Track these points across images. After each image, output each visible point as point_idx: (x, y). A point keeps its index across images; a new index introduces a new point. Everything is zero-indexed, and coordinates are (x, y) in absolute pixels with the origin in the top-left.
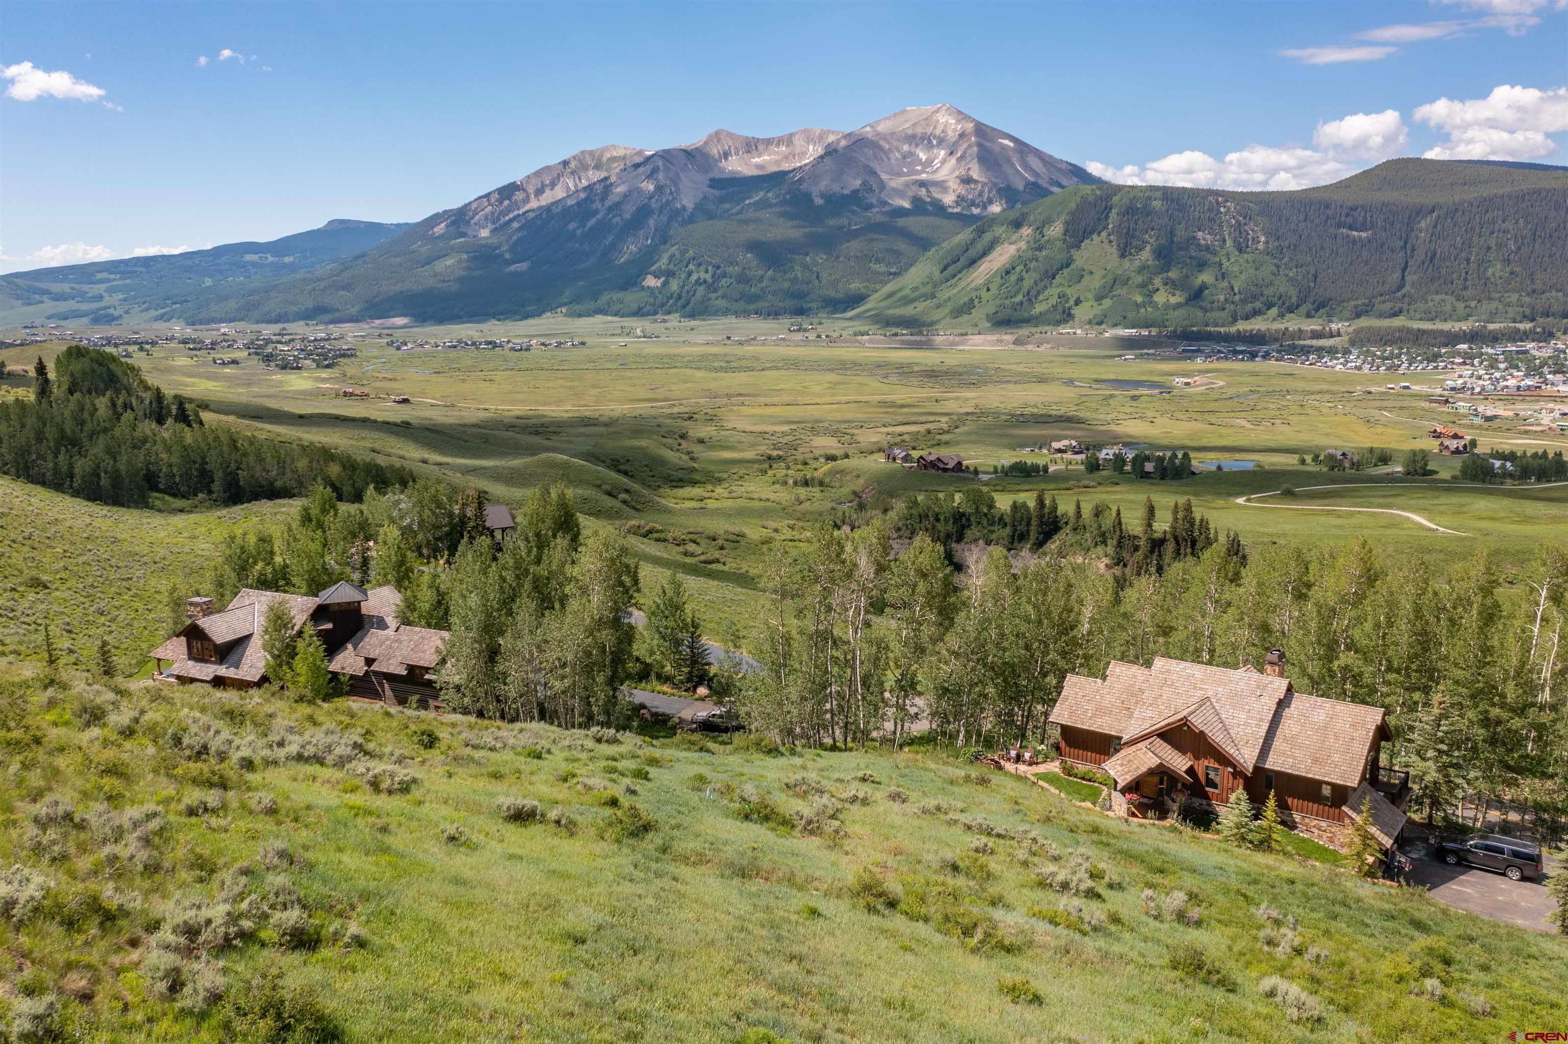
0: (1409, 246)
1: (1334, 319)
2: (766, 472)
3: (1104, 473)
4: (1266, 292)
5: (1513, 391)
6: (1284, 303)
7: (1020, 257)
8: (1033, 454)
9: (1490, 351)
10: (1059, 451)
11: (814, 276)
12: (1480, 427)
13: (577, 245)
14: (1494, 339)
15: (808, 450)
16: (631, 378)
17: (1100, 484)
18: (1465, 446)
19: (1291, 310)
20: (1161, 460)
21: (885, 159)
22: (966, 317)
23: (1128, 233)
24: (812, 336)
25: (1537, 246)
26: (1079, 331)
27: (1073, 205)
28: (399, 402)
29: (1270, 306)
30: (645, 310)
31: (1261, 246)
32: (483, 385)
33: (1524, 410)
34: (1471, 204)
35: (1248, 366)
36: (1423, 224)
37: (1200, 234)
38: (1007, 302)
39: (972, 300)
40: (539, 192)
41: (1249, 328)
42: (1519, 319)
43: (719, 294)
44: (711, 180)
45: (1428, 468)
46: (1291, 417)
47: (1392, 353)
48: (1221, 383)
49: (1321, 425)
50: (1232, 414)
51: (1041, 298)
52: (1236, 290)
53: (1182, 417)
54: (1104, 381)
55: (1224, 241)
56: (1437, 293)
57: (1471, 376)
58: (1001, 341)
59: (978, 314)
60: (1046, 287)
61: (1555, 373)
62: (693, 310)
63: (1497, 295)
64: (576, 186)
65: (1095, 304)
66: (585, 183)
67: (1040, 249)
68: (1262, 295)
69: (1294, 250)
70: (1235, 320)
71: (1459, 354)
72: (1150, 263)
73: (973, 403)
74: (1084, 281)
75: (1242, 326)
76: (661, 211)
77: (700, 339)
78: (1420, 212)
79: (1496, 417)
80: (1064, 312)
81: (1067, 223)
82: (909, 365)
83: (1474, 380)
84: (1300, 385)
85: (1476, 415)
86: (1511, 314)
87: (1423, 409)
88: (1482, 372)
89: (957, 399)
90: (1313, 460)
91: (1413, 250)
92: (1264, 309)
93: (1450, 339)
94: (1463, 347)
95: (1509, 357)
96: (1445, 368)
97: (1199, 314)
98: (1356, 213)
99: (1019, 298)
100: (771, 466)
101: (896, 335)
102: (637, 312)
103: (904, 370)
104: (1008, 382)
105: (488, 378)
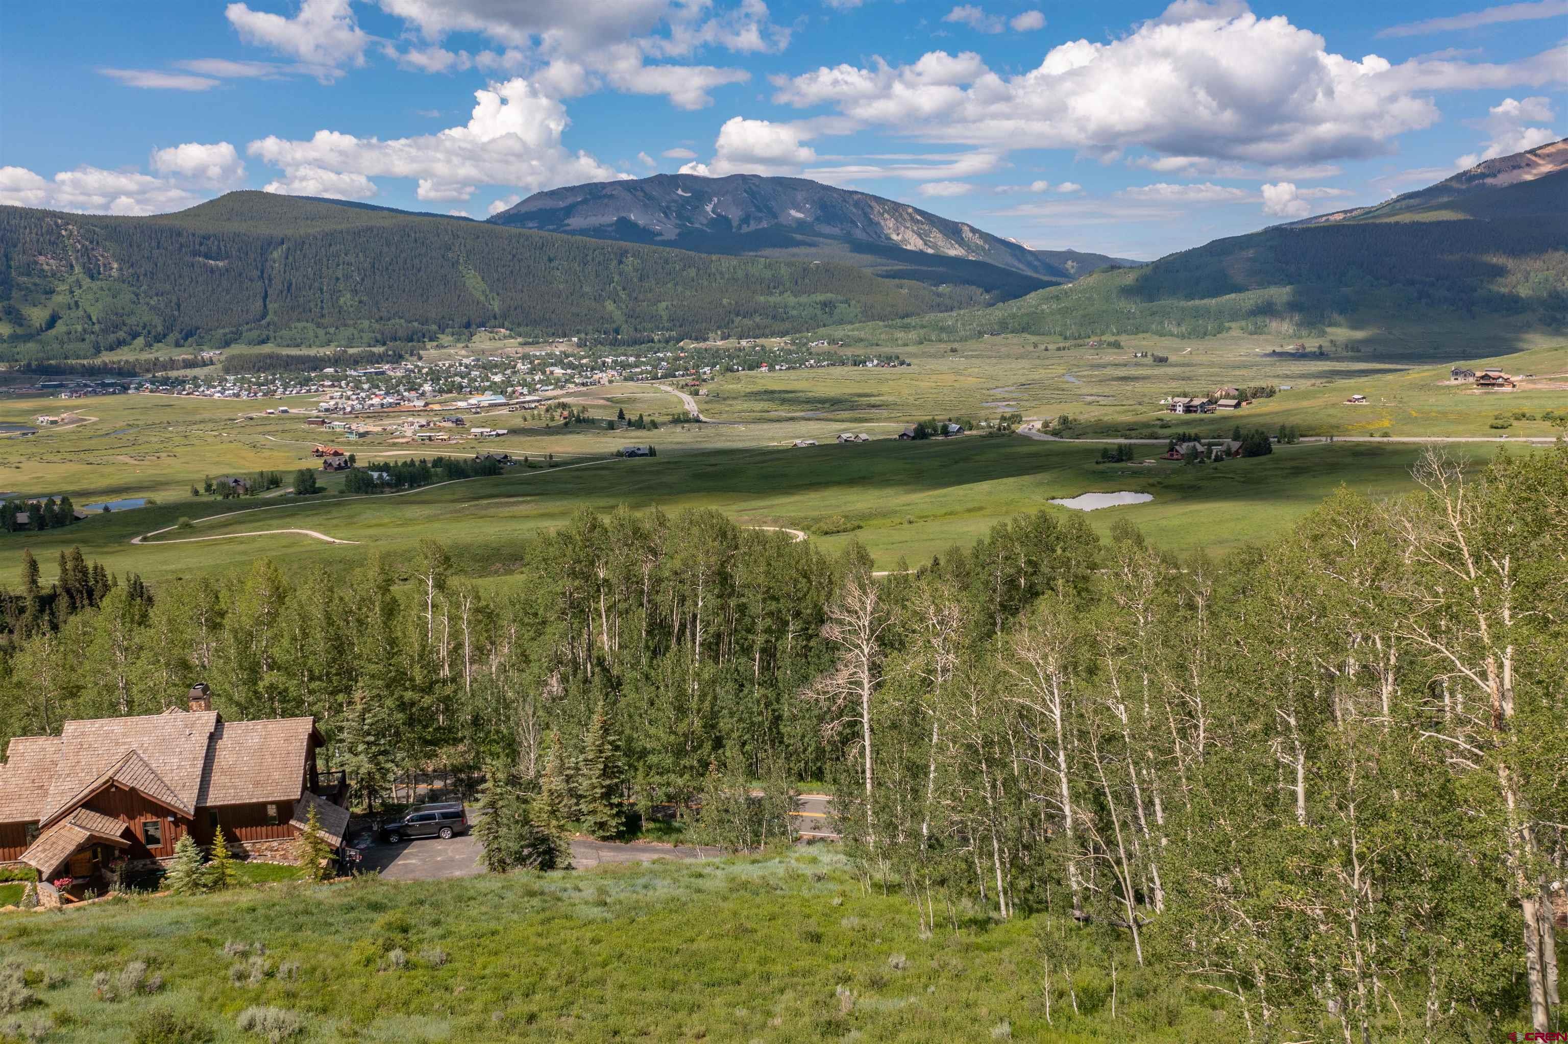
0: (265, 275)
1: (205, 348)
4: (128, 322)
5: (378, 409)
6: (149, 333)
9: (354, 373)
12: (356, 443)
14: (355, 362)
18: (346, 462)
19: (159, 339)
20: (37, 508)
25: (377, 278)
29: (135, 336)
31: (114, 273)
33: (390, 425)
34: (315, 238)
35: (121, 398)
36: (275, 255)
37: (42, 259)
41: (115, 359)
42: (372, 343)
45: (317, 485)
46: (176, 449)
47: (266, 379)
48: (94, 419)
49: (208, 455)
50: (111, 451)
52: (94, 319)
53: (53, 459)
55: (72, 266)
56: (299, 320)
57: (341, 397)
61: (409, 390)
63: (352, 322)
68: (124, 324)
69: (152, 278)
70: (98, 351)
71: (327, 377)
75: (107, 358)
78: (270, 244)
79: (368, 433)
83: (344, 400)
84: (181, 416)
85: (351, 433)
86: (365, 340)
87: (304, 431)
88: (350, 393)
90: (206, 490)
91: (270, 280)
92: (129, 338)
93: (317, 364)
94: (329, 370)
95: (370, 378)
96: (317, 391)
97: (56, 346)
98: (209, 242)
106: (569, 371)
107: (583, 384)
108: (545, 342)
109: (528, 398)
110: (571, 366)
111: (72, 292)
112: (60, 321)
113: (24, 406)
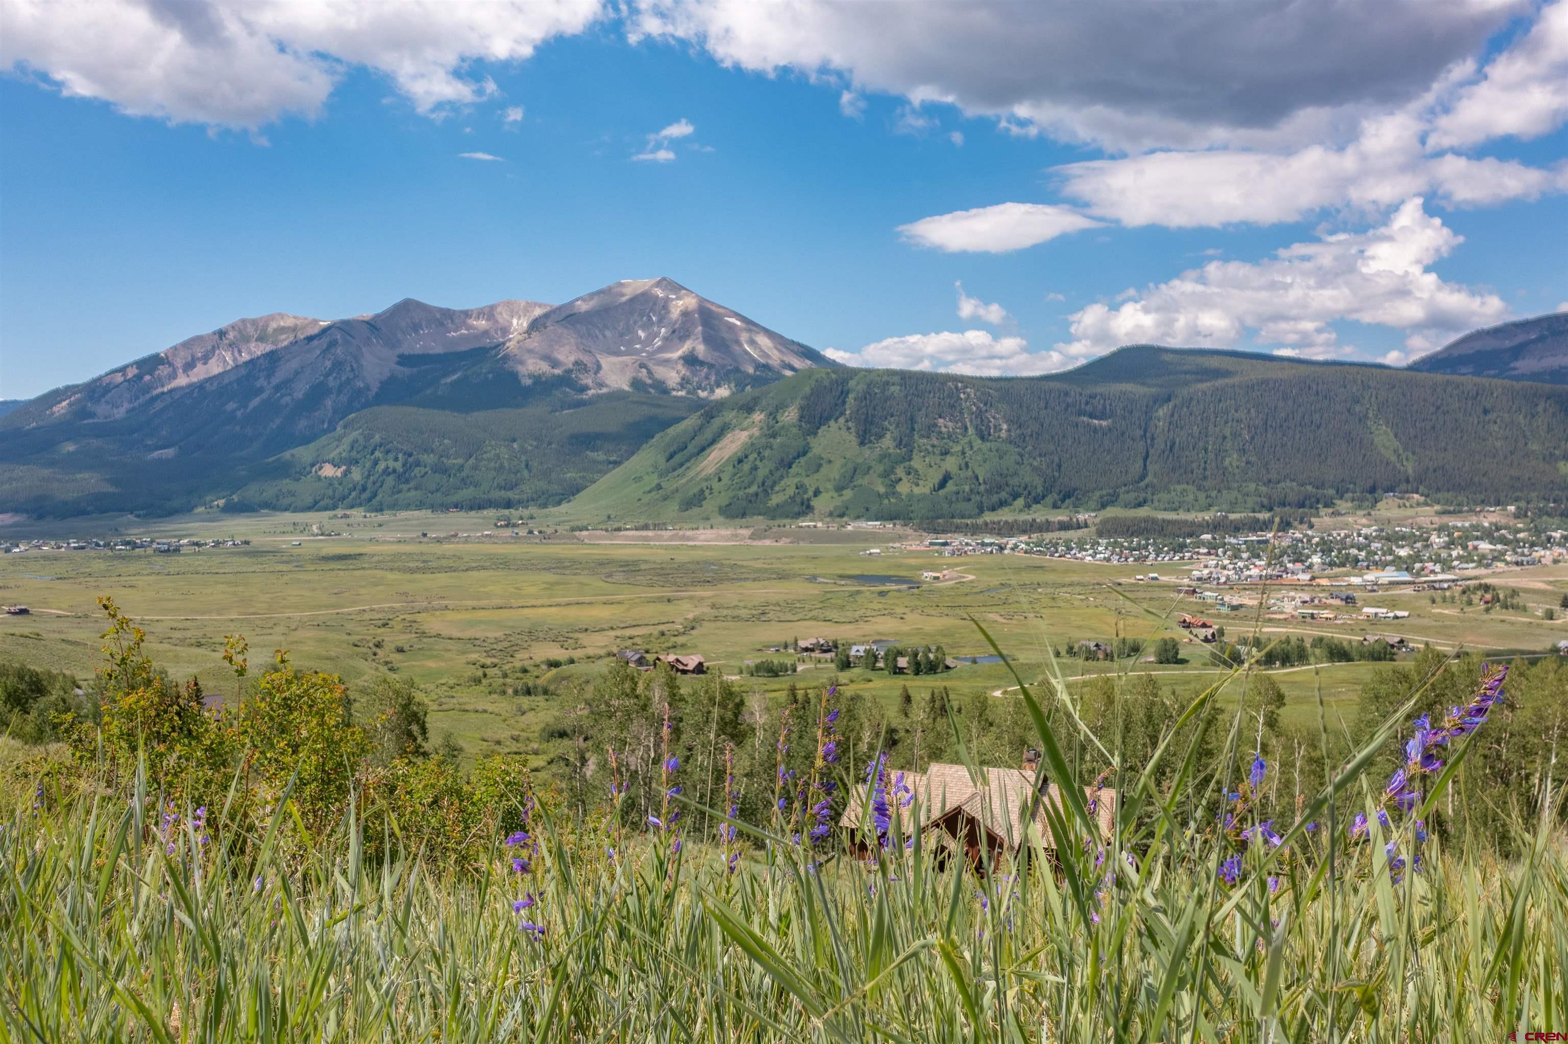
0: (1148, 435)
1: (1081, 510)
2: (480, 681)
3: (856, 671)
4: (1011, 482)
5: (1257, 580)
6: (1029, 493)
7: (753, 444)
8: (778, 654)
9: (1233, 541)
10: (806, 650)
11: (523, 465)
12: (1227, 616)
13: (238, 428)
14: (1236, 528)
15: (527, 656)
16: (309, 582)
17: (852, 681)
18: (1213, 635)
19: (1037, 501)
20: (915, 653)
21: (601, 337)
22: (695, 510)
23: (866, 420)
24: (523, 532)
25: (1269, 435)
26: (819, 524)
27: (807, 390)
29: (1015, 496)
30: (322, 503)
31: (1003, 434)
33: (1268, 598)
34: (1204, 393)
35: (997, 558)
36: (1161, 413)
37: (941, 421)
38: (741, 493)
39: (702, 491)
40: (189, 366)
41: (996, 519)
42: (1257, 509)
43: (412, 484)
44: (399, 356)
45: (1179, 657)
46: (1043, 611)
47: (1139, 544)
48: (971, 577)
49: (1073, 618)
50: (984, 609)
51: (777, 488)
52: (981, 480)
53: (933, 612)
54: (850, 577)
55: (966, 428)
56: (1179, 483)
57: (1217, 566)
58: (736, 536)
59: (710, 505)
60: (782, 477)
61: (1294, 562)
62: (381, 504)
63: (1236, 485)
64: (235, 360)
65: (835, 495)
66: (245, 357)
67: (774, 436)
68: (1007, 485)
69: (1037, 439)
70: (981, 511)
71: (1203, 544)
72: (891, 451)
73: (709, 602)
74: (823, 470)
75: (989, 517)
76: (339, 392)
77: (390, 537)
78: (1157, 399)
79: (1241, 606)
80: (802, 504)
81: (802, 408)
82: (636, 563)
83: (1219, 569)
84: (1050, 577)
85: (1223, 605)
86: (1250, 504)
87: (1172, 600)
88: (1226, 562)
89: (691, 598)
90: (1068, 652)
91: (1153, 439)
92: (1010, 499)
93: (1193, 530)
94: (1207, 537)
95: (1250, 546)
96: (1191, 558)
97: (945, 506)
98: (1095, 402)
99: (753, 489)
100: (485, 675)
101: (619, 529)
102: (313, 507)
103: (631, 568)
104: (746, 579)
105: (127, 584)
106: (1499, 547)
107: (1517, 563)
108: (1470, 511)
109: (1440, 577)
110: (1503, 540)
111: (963, 453)
112: (951, 482)
113: (913, 562)
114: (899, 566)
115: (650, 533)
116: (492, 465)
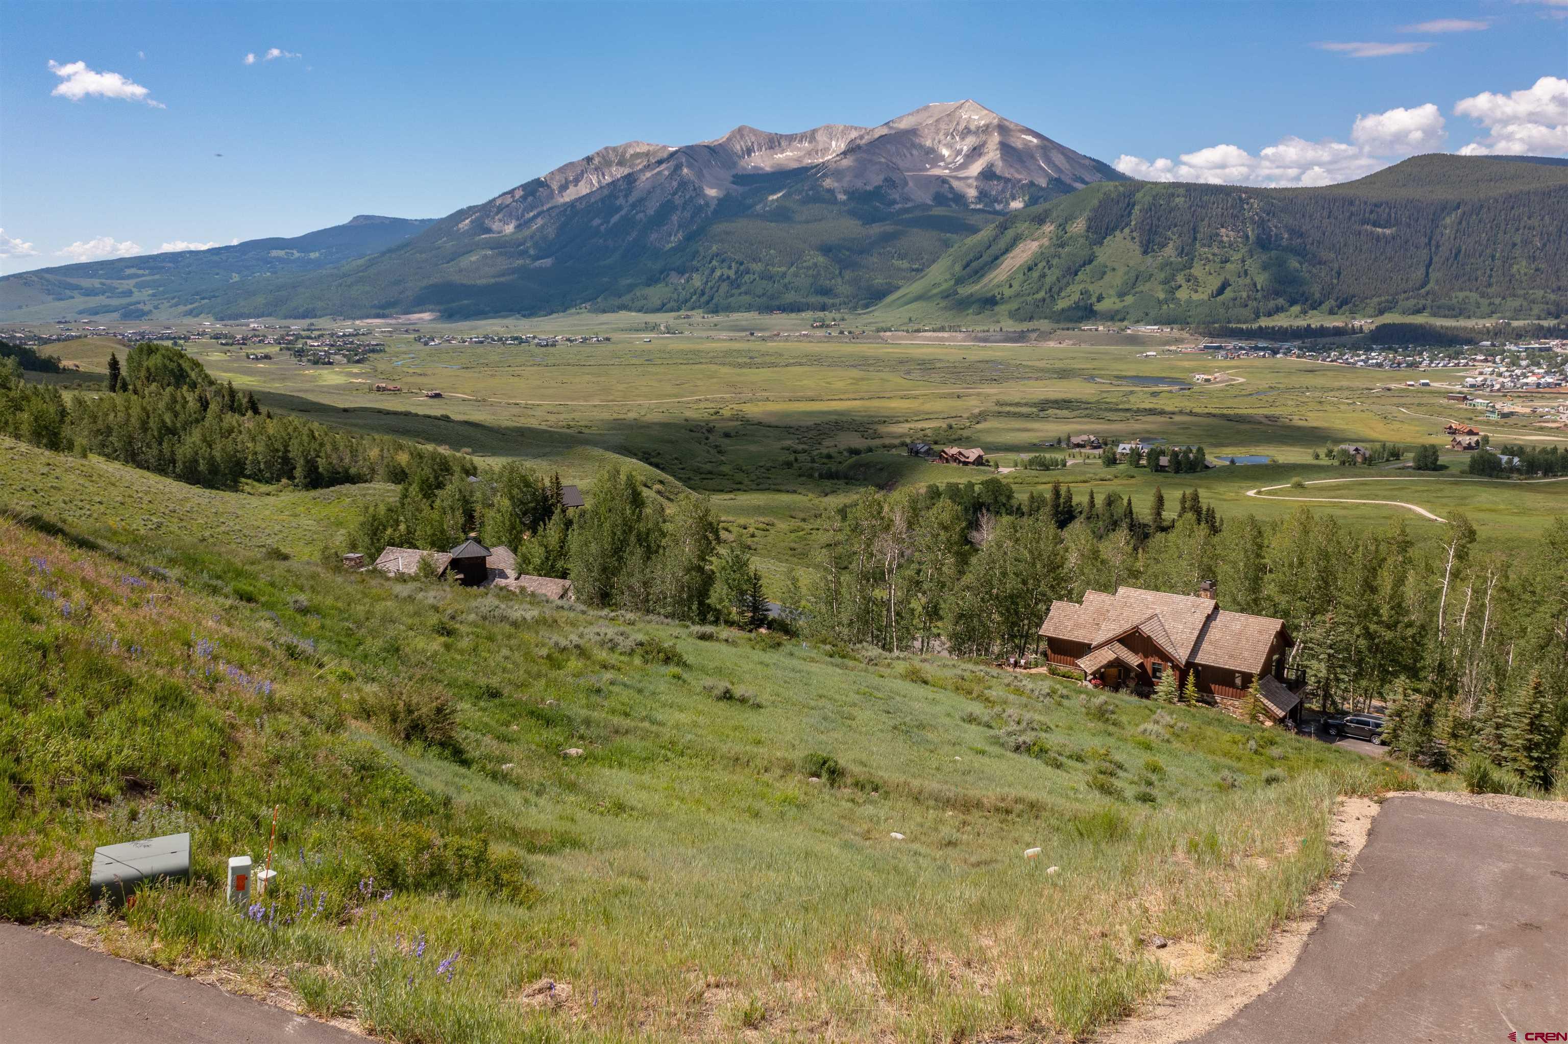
0: (1433, 242)
1: (1357, 315)
2: (792, 465)
3: (1121, 467)
4: (1288, 289)
5: (1533, 388)
6: (1306, 300)
7: (1042, 253)
8: (1051, 449)
9: (1513, 348)
10: (1078, 445)
11: (837, 273)
12: (1496, 424)
13: (601, 241)
14: (1518, 336)
15: (832, 444)
16: (657, 374)
17: (1116, 477)
18: (1477, 442)
19: (1314, 307)
20: (1176, 454)
21: (908, 155)
22: (987, 314)
23: (1150, 230)
24: (835, 332)
25: (1563, 242)
27: (1095, 202)
28: (431, 397)
29: (1292, 303)
30: (668, 306)
31: (1284, 243)
32: (512, 380)
33: (1542, 407)
34: (1496, 201)
35: (1269, 361)
36: (1448, 221)
37: (1223, 230)
38: (1029, 299)
39: (994, 297)
40: (564, 188)
41: (1271, 324)
42: (1543, 316)
43: (743, 289)
44: (734, 176)
45: (1439, 463)
46: (1308, 414)
47: (1414, 350)
48: (1241, 380)
50: (1250, 411)
51: (1063, 294)
52: (1259, 287)
53: (1201, 413)
54: (1125, 377)
55: (1247, 238)
56: (1461, 290)
57: (1492, 373)
59: (1001, 309)
60: (1068, 284)
62: (717, 306)
63: (1522, 292)
64: (599, 182)
65: (1117, 300)
66: (608, 179)
67: (1062, 245)
68: (1284, 292)
69: (1318, 247)
70: (1258, 317)
71: (1481, 351)
72: (1172, 259)
73: (994, 398)
74: (1107, 278)
75: (1264, 322)
76: (684, 208)
77: (723, 335)
78: (1445, 208)
79: (1513, 413)
80: (1086, 309)
81: (1089, 220)
82: (931, 361)
83: (1494, 377)
84: (1320, 381)
85: (1494, 412)
86: (1536, 311)
87: (1441, 406)
88: (1503, 369)
89: (979, 394)
90: (1327, 455)
91: (1438, 247)
92: (1287, 305)
93: (1472, 336)
94: (1486, 344)
95: (1530, 354)
96: (1466, 365)
97: (1222, 311)
98: (1380, 210)
99: (1042, 294)
100: (796, 460)
101: (918, 331)
102: (661, 308)
103: (926, 366)
104: (1030, 378)
105: (516, 373)
111: (1243, 261)
112: (1229, 289)
113: (1186, 364)
114: (1172, 368)
115: (946, 335)
116: (810, 272)
